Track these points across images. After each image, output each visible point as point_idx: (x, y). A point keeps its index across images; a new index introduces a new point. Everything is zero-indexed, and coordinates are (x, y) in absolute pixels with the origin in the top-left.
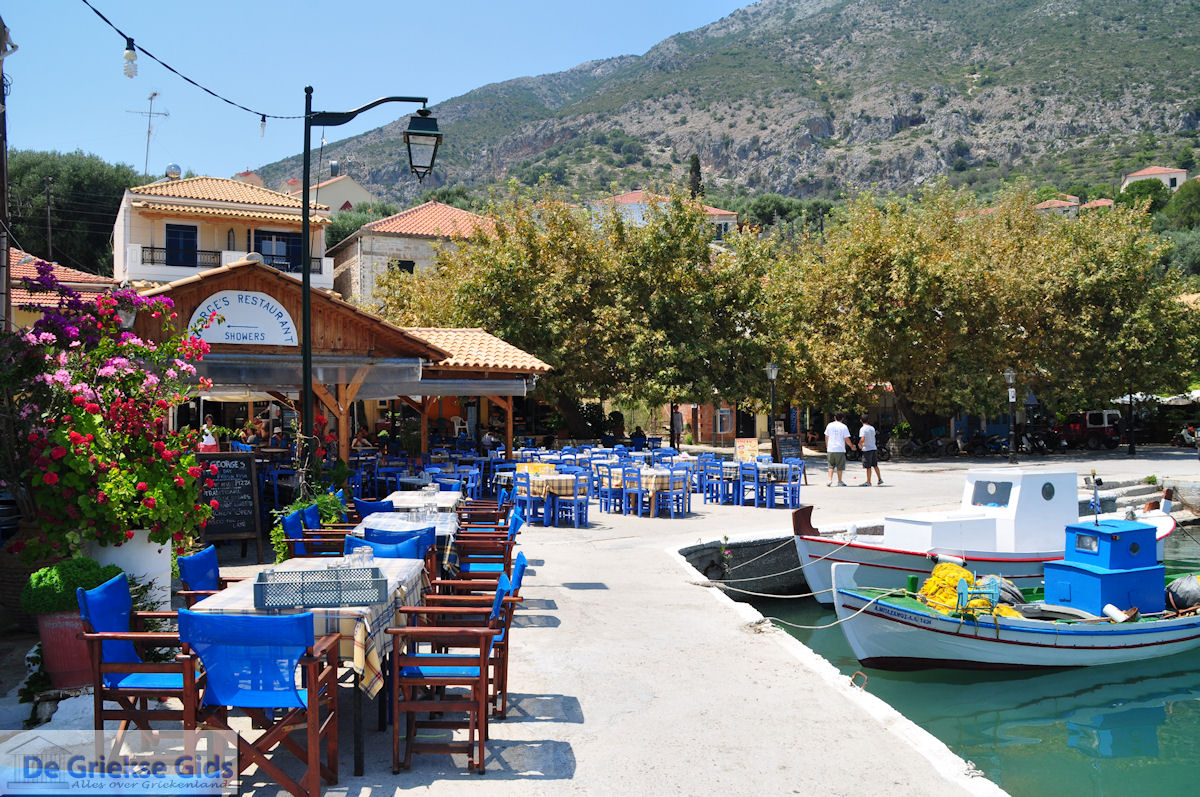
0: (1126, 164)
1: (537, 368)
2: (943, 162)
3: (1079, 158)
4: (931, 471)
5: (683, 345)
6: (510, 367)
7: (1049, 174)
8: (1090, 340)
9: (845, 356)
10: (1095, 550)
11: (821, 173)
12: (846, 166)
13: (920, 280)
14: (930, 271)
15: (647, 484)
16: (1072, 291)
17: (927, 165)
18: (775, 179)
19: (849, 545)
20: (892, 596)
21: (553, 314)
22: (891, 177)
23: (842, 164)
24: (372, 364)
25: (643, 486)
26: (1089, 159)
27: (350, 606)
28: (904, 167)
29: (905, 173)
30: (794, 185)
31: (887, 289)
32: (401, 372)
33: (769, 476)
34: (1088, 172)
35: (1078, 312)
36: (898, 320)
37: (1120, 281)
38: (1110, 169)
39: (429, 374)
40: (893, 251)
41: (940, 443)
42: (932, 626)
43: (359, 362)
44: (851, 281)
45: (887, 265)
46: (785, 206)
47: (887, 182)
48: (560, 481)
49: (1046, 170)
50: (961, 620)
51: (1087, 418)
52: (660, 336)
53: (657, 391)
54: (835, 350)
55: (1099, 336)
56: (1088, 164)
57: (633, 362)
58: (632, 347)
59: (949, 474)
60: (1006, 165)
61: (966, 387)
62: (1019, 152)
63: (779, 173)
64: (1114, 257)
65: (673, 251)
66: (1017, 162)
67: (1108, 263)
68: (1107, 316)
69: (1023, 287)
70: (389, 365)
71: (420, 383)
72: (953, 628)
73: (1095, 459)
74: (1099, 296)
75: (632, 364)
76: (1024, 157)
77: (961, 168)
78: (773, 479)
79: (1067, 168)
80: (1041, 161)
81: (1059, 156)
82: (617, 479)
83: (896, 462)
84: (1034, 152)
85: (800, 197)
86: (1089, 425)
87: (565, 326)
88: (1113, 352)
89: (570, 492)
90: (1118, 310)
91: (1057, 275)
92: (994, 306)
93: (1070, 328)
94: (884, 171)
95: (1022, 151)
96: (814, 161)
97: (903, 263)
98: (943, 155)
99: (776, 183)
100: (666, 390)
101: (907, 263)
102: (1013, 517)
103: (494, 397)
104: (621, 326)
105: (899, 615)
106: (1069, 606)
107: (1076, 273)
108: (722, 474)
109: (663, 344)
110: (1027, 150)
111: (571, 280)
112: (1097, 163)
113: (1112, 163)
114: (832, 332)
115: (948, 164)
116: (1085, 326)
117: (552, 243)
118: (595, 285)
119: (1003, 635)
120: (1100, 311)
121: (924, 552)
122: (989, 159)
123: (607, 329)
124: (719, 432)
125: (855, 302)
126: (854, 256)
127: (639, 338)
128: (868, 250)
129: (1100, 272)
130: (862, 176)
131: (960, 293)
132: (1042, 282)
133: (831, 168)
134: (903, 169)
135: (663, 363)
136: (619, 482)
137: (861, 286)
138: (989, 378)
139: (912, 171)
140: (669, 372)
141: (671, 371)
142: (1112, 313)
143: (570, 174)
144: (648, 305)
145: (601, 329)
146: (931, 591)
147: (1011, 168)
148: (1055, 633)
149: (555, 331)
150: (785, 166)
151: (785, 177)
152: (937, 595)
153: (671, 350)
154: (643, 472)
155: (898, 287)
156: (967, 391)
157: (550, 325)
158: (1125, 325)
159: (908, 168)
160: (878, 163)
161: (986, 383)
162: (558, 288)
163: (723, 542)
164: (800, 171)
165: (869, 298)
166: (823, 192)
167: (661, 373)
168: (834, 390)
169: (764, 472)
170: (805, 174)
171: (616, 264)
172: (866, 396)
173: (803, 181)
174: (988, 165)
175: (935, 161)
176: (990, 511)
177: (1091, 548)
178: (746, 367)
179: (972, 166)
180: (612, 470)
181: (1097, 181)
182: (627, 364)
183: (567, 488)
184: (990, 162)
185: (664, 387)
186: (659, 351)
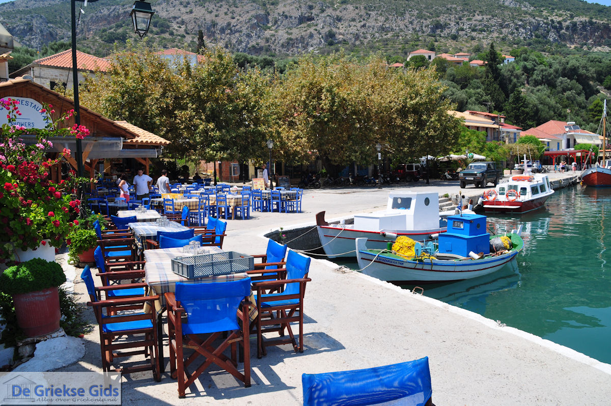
0: (407, 47)
1: (163, 143)
2: (322, 40)
3: (386, 43)
4: (345, 193)
5: (224, 131)
6: (149, 142)
7: (372, 49)
8: (412, 130)
9: (298, 137)
10: (462, 227)
11: (262, 43)
12: (275, 40)
13: (337, 100)
14: (341, 95)
15: (229, 202)
16: (404, 107)
17: (315, 42)
18: (239, 45)
19: (344, 230)
20: (383, 252)
21: (155, 113)
22: (297, 47)
23: (273, 39)
24: (96, 140)
25: (228, 203)
26: (390, 43)
27: (236, 273)
28: (304, 42)
29: (303, 45)
30: (249, 48)
31: (320, 104)
32: (112, 145)
33: (287, 197)
34: (390, 50)
35: (406, 117)
36: (326, 119)
37: (426, 103)
38: (400, 49)
39: (126, 146)
40: (323, 85)
41: (342, 179)
42: (404, 266)
43: (89, 140)
44: (302, 99)
45: (320, 91)
46: (249, 59)
47: (295, 49)
48: (190, 202)
49: (371, 48)
50: (417, 262)
51: (406, 167)
52: (211, 126)
53: (211, 155)
54: (293, 133)
55: (415, 129)
56: (390, 46)
57: (198, 139)
58: (197, 131)
59: (355, 195)
60: (353, 44)
61: (357, 152)
62: (358, 38)
63: (241, 42)
64: (422, 92)
65: (217, 82)
66: (358, 43)
67: (420, 95)
68: (420, 119)
69: (383, 105)
70: (105, 141)
71: (121, 151)
72: (413, 266)
73: (414, 186)
74: (415, 110)
75: (198, 141)
76: (361, 40)
77: (331, 44)
78: (288, 198)
79: (381, 47)
80: (368, 43)
81: (377, 41)
82: (212, 200)
83: (324, 189)
84: (365, 38)
85: (252, 55)
86: (407, 171)
87: (162, 120)
88: (422, 136)
89: (194, 208)
90: (425, 117)
91: (398, 99)
92: (370, 114)
93: (404, 125)
94: (294, 43)
95: (360, 38)
96: (259, 37)
97: (328, 91)
98: (322, 37)
99: (239, 47)
100: (216, 154)
101: (330, 91)
102: (413, 214)
103: (139, 158)
104: (190, 121)
105: (388, 261)
106: (450, 253)
107: (406, 99)
108: (261, 196)
109: (213, 130)
110: (362, 37)
111: (163, 95)
112: (394, 46)
113: (400, 46)
114: (292, 125)
115: (325, 41)
116: (410, 124)
117: (152, 75)
118: (176, 98)
119: (435, 268)
120: (416, 117)
121: (379, 231)
122: (345, 41)
123: (184, 122)
124: (233, 175)
125: (304, 110)
126: (303, 87)
127: (201, 127)
128: (311, 84)
129: (417, 99)
130: (283, 46)
131: (354, 107)
132: (390, 103)
133: (267, 40)
134: (303, 43)
135: (213, 140)
136: (213, 202)
137: (307, 102)
138: (368, 148)
139: (307, 44)
140: (217, 145)
141: (218, 144)
142: (422, 118)
143: (129, 37)
144: (204, 110)
145: (180, 122)
146: (397, 250)
147: (355, 45)
148: (455, 266)
149: (158, 122)
150: (244, 38)
151: (244, 44)
152: (400, 251)
153: (218, 133)
154: (227, 197)
155: (325, 103)
156: (358, 154)
157: (155, 120)
158: (428, 124)
159: (306, 43)
160: (291, 39)
161: (366, 150)
162: (157, 99)
163: (280, 230)
164: (252, 42)
165: (311, 108)
166: (263, 52)
167: (213, 145)
168: (293, 154)
169: (284, 195)
170: (254, 43)
171: (186, 88)
172: (309, 157)
173: (253, 46)
174: (344, 44)
175: (319, 40)
176: (402, 212)
177: (460, 226)
178: (254, 142)
179: (336, 43)
180: (210, 196)
181: (394, 54)
182: (195, 140)
183: (193, 206)
184: (345, 42)
185: (215, 152)
186: (212, 134)
